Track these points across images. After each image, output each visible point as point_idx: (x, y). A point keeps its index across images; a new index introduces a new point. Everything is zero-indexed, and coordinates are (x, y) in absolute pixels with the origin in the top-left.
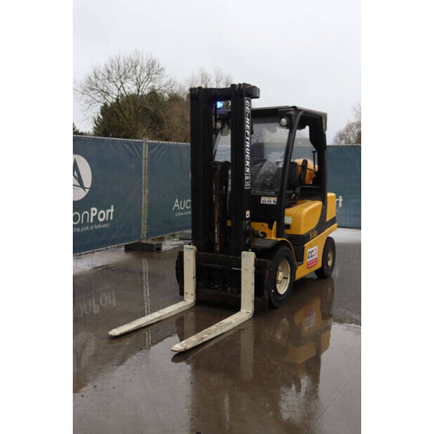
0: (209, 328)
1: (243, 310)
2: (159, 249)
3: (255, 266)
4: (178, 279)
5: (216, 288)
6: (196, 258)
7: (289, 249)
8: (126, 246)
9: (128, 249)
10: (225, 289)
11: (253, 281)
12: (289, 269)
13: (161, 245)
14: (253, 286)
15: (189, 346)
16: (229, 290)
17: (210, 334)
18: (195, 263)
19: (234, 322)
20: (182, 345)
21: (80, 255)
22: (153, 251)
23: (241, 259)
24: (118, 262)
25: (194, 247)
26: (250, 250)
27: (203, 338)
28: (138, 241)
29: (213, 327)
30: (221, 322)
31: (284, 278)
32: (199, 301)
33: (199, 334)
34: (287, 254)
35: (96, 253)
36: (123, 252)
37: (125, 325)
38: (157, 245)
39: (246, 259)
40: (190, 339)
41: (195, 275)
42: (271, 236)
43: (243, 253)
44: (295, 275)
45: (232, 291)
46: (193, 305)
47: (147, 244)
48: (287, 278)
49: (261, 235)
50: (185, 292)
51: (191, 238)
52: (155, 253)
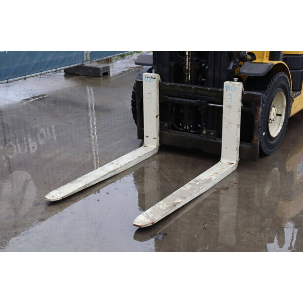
0: (182, 188)
1: (223, 160)
2: (106, 74)
3: (243, 101)
4: (135, 117)
5: (186, 131)
6: (160, 90)
7: (286, 76)
8: (65, 71)
9: (69, 73)
10: (198, 131)
11: (239, 122)
12: (285, 103)
13: (108, 68)
14: (239, 129)
15: (158, 218)
16: (204, 132)
17: (184, 198)
18: (158, 96)
19: (214, 177)
20: (147, 217)
21: (8, 82)
22: (100, 77)
23: (222, 92)
24: (57, 91)
25: (157, 76)
26: (236, 79)
27: (175, 205)
28: (80, 64)
29: (187, 187)
30: (197, 178)
31: (277, 115)
32: (164, 147)
33: (169, 197)
34: (283, 82)
35: (28, 80)
36: (63, 78)
37: (69, 185)
38: (104, 68)
39: (229, 92)
40: (157, 205)
41: (158, 114)
42: (263, 58)
43: (227, 83)
44: (290, 110)
45: (208, 134)
46: (156, 151)
47: (91, 68)
48: (280, 115)
49: (249, 57)
50: (145, 135)
51: (152, 62)
52: (101, 79)
